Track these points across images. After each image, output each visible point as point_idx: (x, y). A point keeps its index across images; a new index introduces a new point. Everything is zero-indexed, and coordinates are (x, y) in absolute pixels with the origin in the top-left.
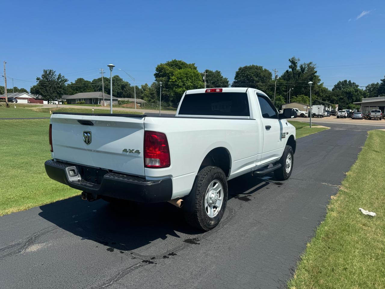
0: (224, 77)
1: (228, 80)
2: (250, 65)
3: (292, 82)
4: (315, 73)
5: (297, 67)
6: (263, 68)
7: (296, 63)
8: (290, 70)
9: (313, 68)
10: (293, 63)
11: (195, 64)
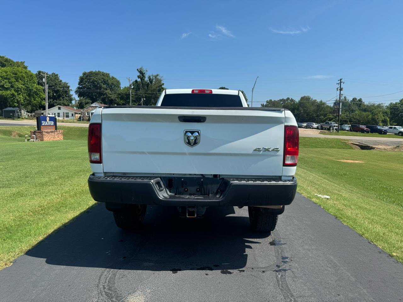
0: (63, 81)
1: (68, 85)
2: (96, 71)
3: (141, 92)
4: (162, 85)
5: (145, 78)
6: (110, 75)
7: (144, 73)
8: (139, 80)
9: (160, 81)
10: (142, 74)
11: (24, 62)
